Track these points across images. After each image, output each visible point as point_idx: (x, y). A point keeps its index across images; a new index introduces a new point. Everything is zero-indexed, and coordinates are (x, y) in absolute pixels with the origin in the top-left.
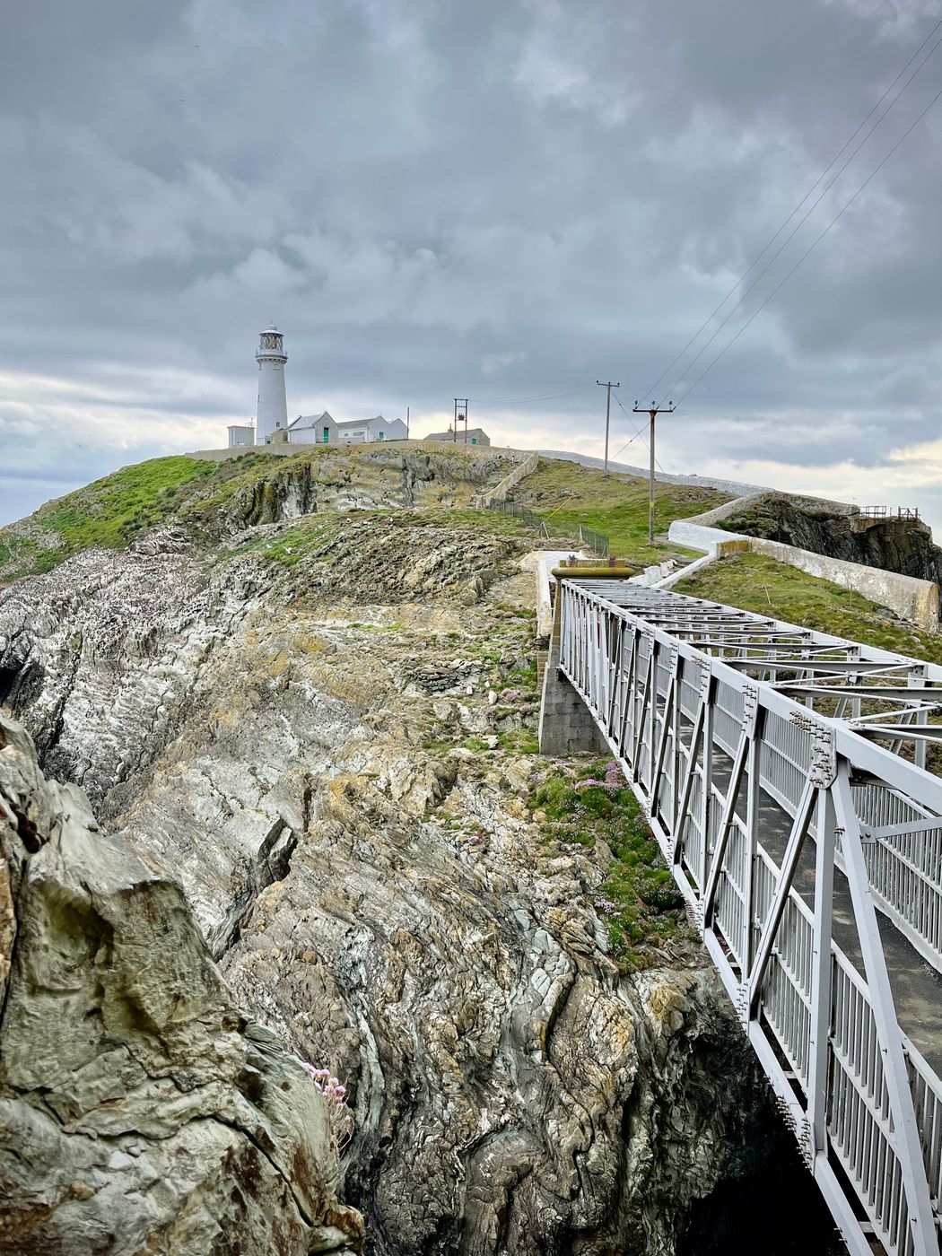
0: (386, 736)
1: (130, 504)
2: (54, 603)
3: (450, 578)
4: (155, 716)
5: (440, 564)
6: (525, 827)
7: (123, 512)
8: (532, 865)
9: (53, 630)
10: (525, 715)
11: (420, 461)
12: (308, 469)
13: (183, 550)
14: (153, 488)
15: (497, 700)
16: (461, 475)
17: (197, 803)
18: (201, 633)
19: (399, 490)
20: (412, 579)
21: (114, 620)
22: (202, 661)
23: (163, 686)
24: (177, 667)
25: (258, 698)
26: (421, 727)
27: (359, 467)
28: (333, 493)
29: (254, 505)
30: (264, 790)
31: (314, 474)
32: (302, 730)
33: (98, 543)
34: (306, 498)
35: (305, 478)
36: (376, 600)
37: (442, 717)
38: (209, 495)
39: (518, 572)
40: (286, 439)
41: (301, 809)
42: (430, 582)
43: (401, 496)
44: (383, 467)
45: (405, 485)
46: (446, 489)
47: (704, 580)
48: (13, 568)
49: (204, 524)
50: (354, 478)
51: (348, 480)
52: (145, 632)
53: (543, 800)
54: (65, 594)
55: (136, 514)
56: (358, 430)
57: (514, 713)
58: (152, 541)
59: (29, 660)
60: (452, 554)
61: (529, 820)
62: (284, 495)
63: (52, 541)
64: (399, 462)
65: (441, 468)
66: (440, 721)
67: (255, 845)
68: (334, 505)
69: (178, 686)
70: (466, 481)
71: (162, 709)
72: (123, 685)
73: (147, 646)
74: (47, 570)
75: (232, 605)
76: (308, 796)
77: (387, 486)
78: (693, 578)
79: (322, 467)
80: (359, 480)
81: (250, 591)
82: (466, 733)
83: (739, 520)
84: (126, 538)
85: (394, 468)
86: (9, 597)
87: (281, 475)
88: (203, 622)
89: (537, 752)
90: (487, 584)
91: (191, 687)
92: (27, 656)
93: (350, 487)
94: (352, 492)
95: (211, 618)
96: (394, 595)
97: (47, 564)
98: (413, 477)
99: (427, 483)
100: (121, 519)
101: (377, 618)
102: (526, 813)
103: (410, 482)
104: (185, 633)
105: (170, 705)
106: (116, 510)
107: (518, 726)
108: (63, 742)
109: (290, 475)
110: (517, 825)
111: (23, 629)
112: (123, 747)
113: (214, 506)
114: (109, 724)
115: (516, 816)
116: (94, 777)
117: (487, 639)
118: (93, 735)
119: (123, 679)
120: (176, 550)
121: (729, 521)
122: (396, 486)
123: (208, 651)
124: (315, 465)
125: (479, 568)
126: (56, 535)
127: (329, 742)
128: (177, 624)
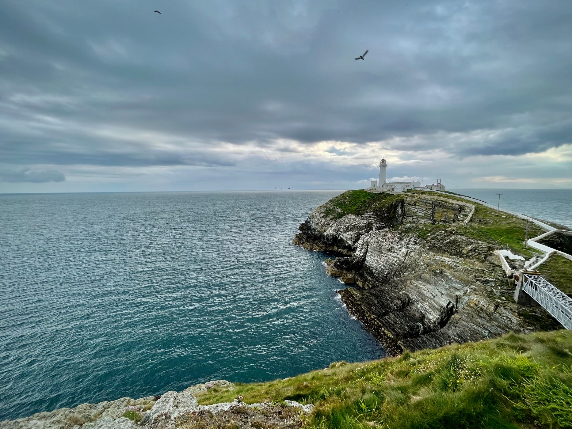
0: (477, 293)
1: (355, 203)
2: (345, 226)
3: (476, 254)
4: (394, 265)
5: (472, 250)
6: (519, 319)
7: (354, 205)
8: (523, 327)
9: (345, 232)
10: (509, 293)
11: (437, 203)
12: (403, 200)
13: (374, 218)
14: (360, 199)
15: (501, 289)
16: (450, 208)
17: (425, 292)
18: (403, 250)
19: (430, 209)
20: (465, 252)
21: (379, 242)
22: (405, 256)
23: (395, 259)
24: (398, 256)
25: (434, 273)
26: (486, 293)
27: (418, 202)
28: (410, 207)
29: (390, 208)
30: (442, 294)
31: (405, 201)
32: (449, 284)
33: (350, 213)
34: (402, 207)
35: (403, 203)
36: (455, 255)
37: (489, 290)
38: (377, 204)
39: (494, 255)
40: (393, 190)
41: (455, 300)
42: (470, 254)
43: (431, 210)
44: (426, 203)
45: (432, 208)
46: (445, 210)
47: (547, 264)
48: (332, 216)
49: (378, 212)
50: (417, 204)
51: (415, 204)
52: (389, 247)
53: (522, 315)
54: (348, 225)
55: (358, 206)
56: (408, 185)
57: (507, 292)
58: (367, 215)
59: (340, 237)
60: (474, 247)
61: (520, 318)
62: (398, 206)
63: (340, 211)
64: (431, 202)
65: (444, 205)
66: (489, 292)
67: (446, 305)
68: (411, 209)
69: (400, 260)
70: (451, 209)
71: (396, 264)
72: (383, 256)
73: (390, 250)
74: (340, 218)
75: (410, 246)
76: (457, 299)
77: (427, 207)
78: (544, 264)
79: (407, 200)
80: (418, 205)
81: (416, 243)
82: (495, 295)
83: (548, 239)
84: (358, 213)
85: (430, 204)
86: (334, 223)
87: (397, 202)
88: (404, 248)
89: (516, 303)
90: (486, 256)
91: (404, 261)
92: (339, 236)
93: (415, 206)
94: (416, 207)
95: (407, 247)
96: (460, 255)
97: (340, 216)
98: (435, 206)
99: (439, 208)
100: (356, 207)
101: (459, 260)
102: (518, 316)
103: (434, 207)
104: (400, 249)
105: (398, 264)
106: (353, 204)
107: (508, 295)
108: (366, 263)
109: (399, 202)
110: (518, 319)
111: (338, 231)
112: (386, 269)
113: (380, 208)
114: (380, 263)
115: (516, 317)
116: (378, 273)
117: (492, 272)
118: (376, 264)
119: (383, 255)
120: (372, 217)
121: (545, 239)
122: (430, 208)
123: (407, 254)
124: (405, 199)
125: (483, 253)
126: (340, 209)
127: (459, 288)
128: (398, 247)
